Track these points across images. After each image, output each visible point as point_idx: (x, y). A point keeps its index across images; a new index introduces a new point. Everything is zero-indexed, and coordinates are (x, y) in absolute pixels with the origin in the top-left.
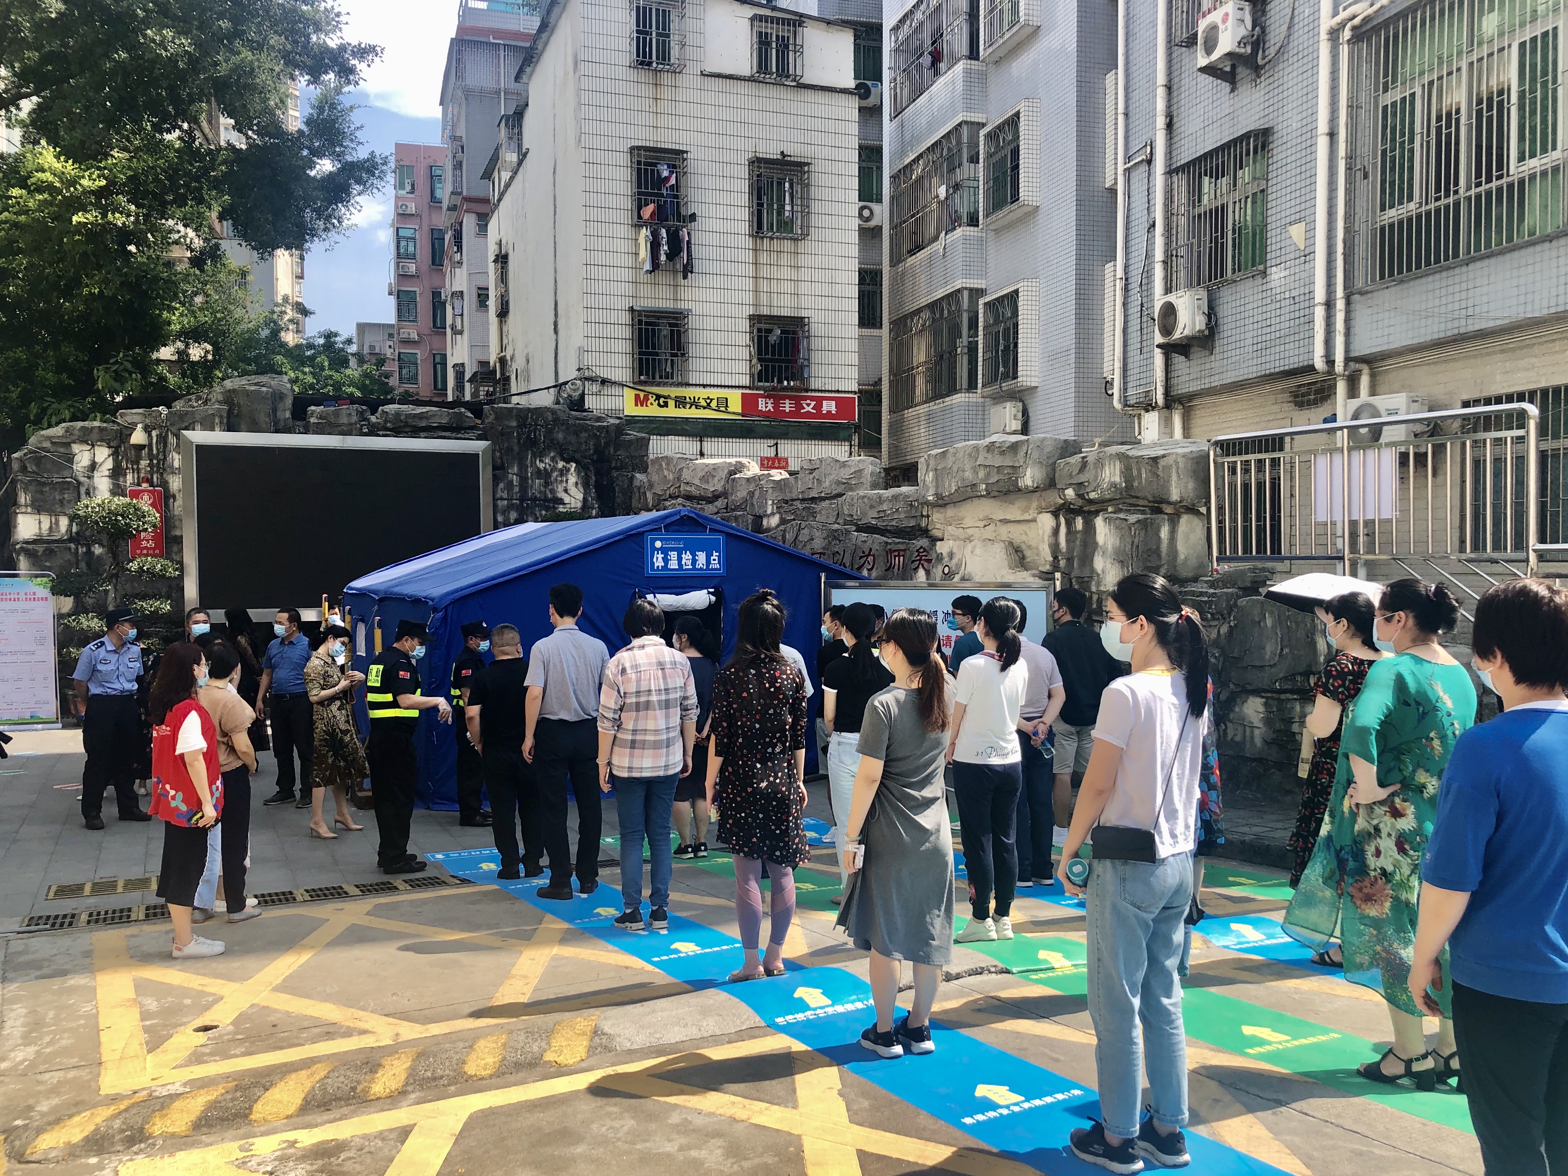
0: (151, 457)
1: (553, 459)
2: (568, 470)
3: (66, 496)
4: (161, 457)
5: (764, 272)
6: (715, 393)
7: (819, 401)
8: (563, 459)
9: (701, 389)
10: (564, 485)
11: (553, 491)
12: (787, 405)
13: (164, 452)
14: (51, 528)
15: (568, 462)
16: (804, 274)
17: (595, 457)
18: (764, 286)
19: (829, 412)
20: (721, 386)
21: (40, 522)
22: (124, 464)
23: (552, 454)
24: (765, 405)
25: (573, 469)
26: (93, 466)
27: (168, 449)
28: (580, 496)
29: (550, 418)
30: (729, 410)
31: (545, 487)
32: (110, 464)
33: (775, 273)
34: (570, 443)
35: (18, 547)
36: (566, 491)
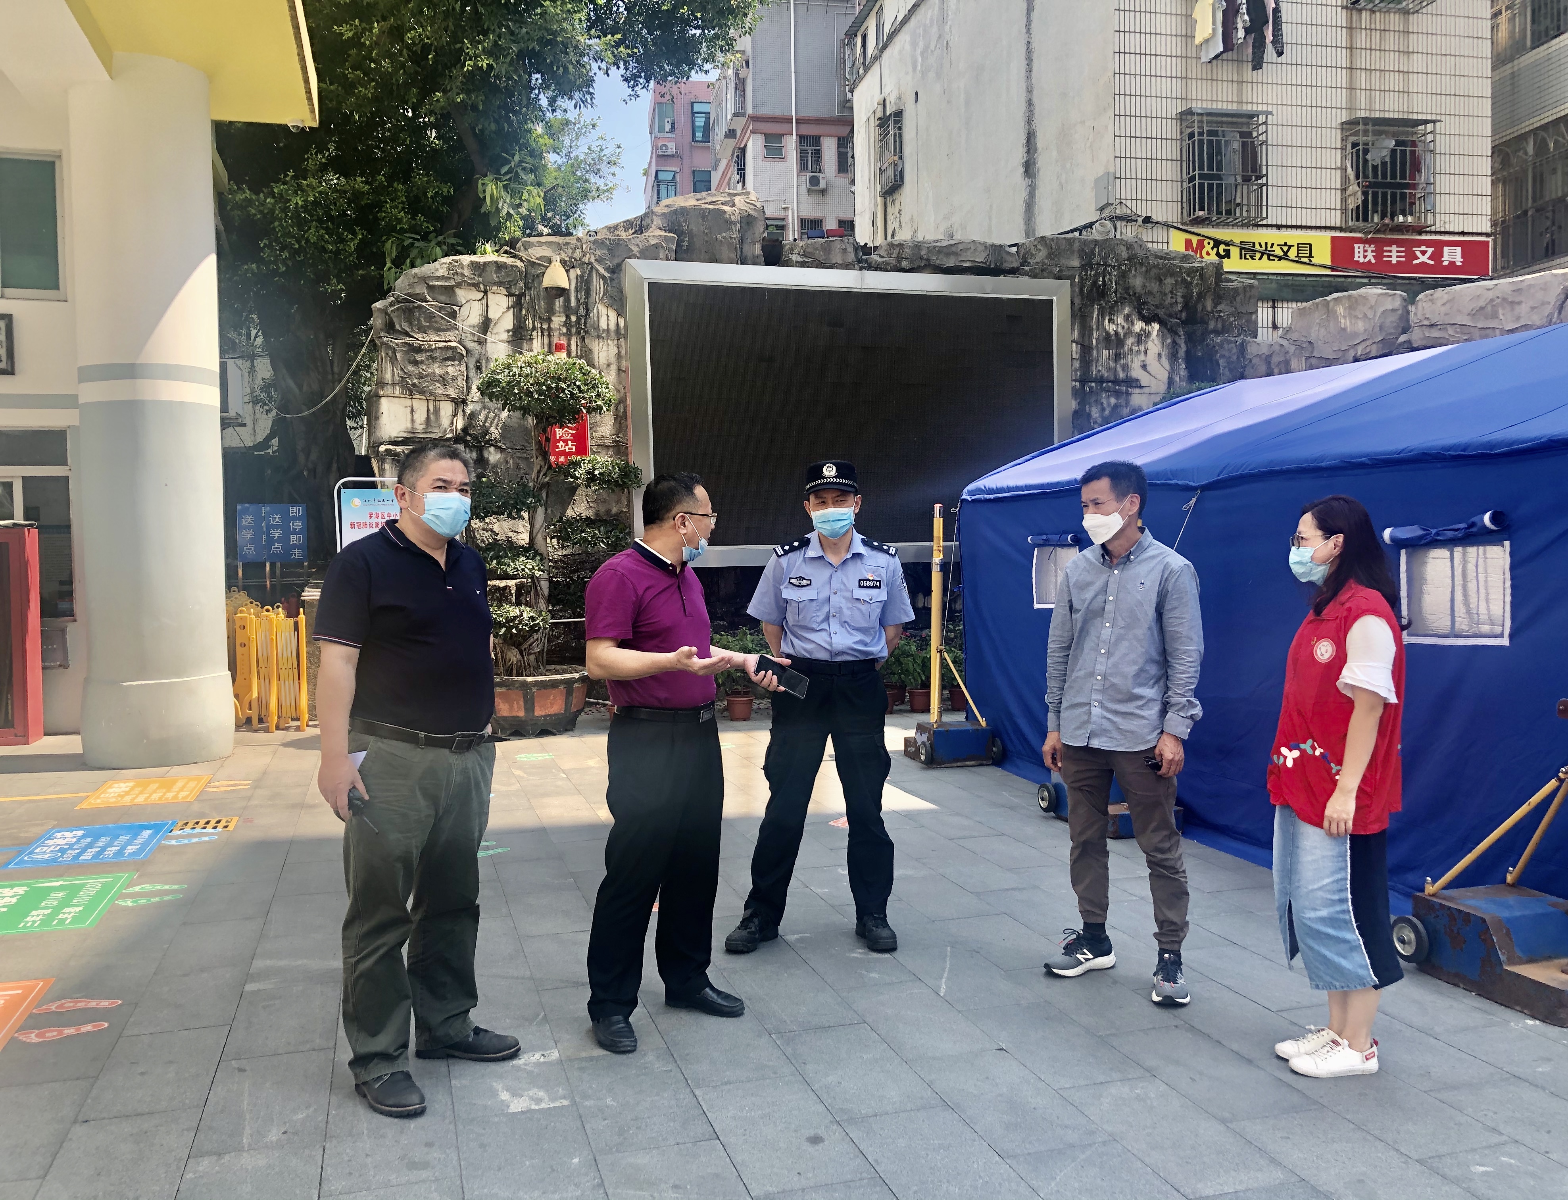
0: (567, 310)
1: (1127, 318)
2: (1148, 335)
3: (450, 369)
4: (582, 311)
5: (1363, 60)
6: (1294, 237)
7: (1439, 246)
8: (1143, 318)
9: (1275, 231)
10: (1142, 357)
11: (1125, 368)
12: (1394, 254)
13: (586, 304)
14: (428, 418)
15: (1148, 320)
16: (1417, 63)
17: (1184, 315)
18: (1362, 80)
19: (1452, 263)
20: (1301, 227)
21: (412, 411)
22: (529, 323)
23: (1127, 310)
24: (1363, 254)
25: (1155, 333)
26: (486, 325)
27: (591, 300)
28: (1164, 375)
29: (1125, 255)
30: (1314, 261)
31: (1116, 361)
32: (508, 322)
33: (1376, 61)
34: (1150, 293)
35: (382, 448)
36: (1144, 367)
